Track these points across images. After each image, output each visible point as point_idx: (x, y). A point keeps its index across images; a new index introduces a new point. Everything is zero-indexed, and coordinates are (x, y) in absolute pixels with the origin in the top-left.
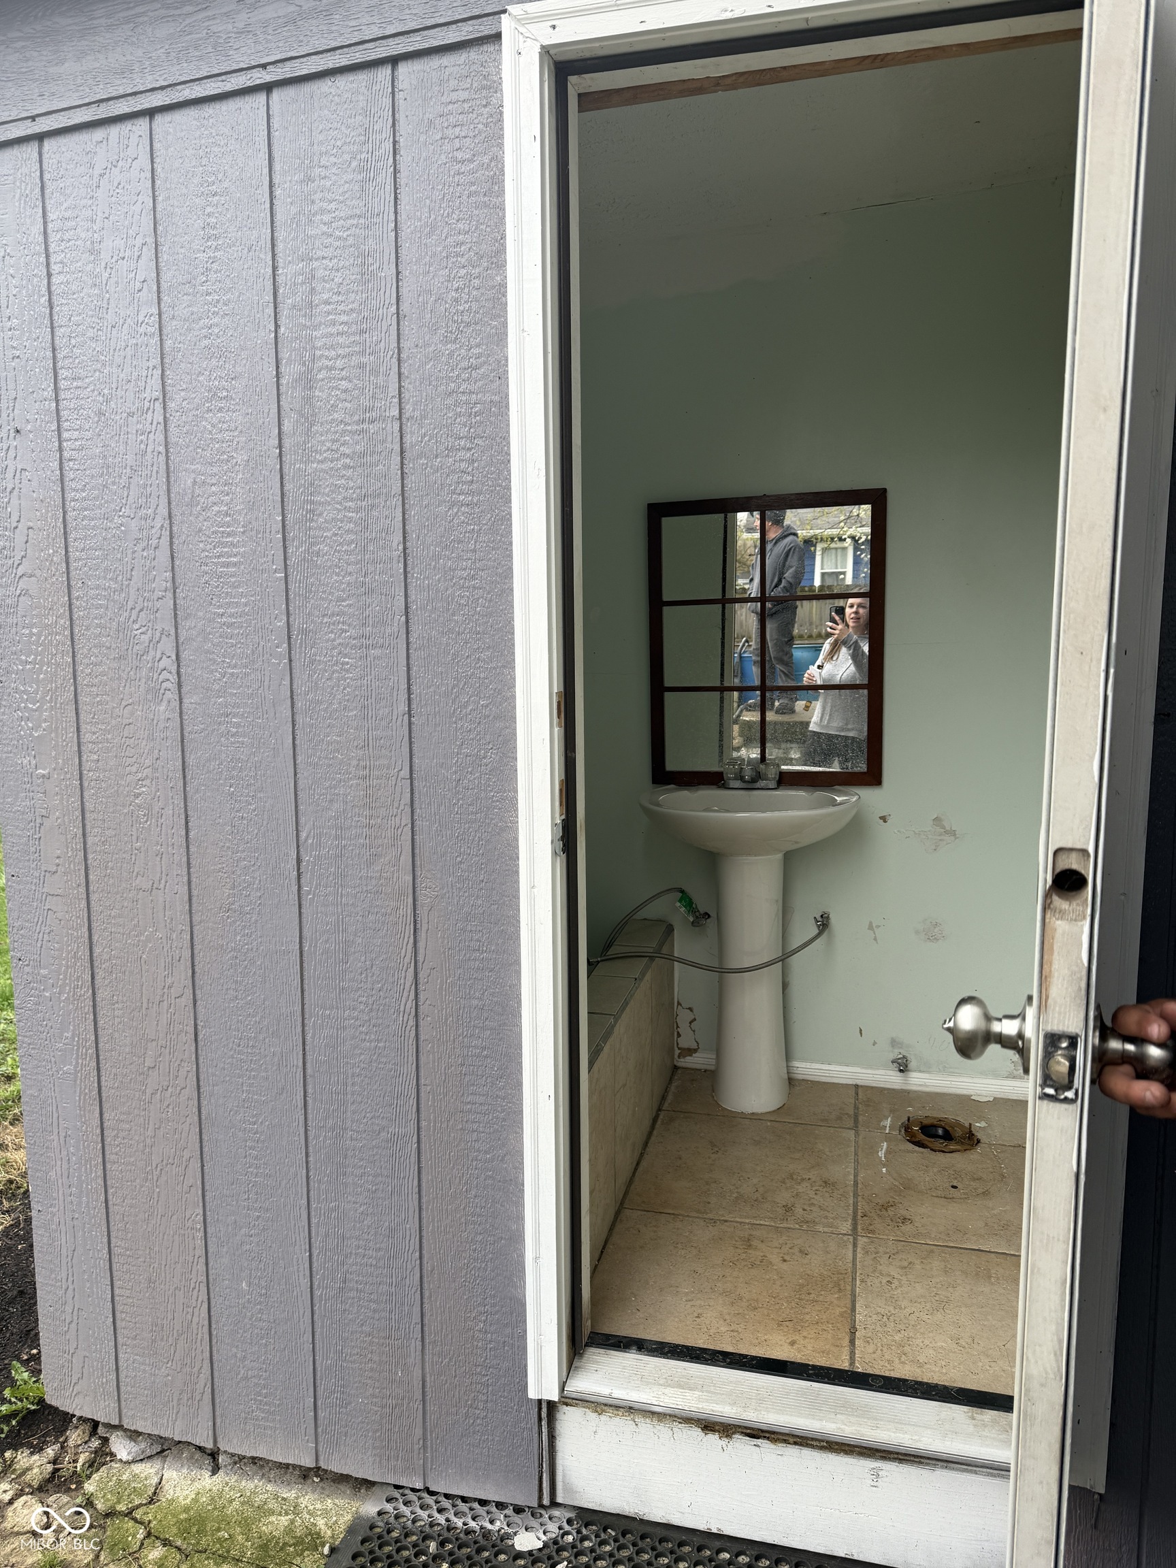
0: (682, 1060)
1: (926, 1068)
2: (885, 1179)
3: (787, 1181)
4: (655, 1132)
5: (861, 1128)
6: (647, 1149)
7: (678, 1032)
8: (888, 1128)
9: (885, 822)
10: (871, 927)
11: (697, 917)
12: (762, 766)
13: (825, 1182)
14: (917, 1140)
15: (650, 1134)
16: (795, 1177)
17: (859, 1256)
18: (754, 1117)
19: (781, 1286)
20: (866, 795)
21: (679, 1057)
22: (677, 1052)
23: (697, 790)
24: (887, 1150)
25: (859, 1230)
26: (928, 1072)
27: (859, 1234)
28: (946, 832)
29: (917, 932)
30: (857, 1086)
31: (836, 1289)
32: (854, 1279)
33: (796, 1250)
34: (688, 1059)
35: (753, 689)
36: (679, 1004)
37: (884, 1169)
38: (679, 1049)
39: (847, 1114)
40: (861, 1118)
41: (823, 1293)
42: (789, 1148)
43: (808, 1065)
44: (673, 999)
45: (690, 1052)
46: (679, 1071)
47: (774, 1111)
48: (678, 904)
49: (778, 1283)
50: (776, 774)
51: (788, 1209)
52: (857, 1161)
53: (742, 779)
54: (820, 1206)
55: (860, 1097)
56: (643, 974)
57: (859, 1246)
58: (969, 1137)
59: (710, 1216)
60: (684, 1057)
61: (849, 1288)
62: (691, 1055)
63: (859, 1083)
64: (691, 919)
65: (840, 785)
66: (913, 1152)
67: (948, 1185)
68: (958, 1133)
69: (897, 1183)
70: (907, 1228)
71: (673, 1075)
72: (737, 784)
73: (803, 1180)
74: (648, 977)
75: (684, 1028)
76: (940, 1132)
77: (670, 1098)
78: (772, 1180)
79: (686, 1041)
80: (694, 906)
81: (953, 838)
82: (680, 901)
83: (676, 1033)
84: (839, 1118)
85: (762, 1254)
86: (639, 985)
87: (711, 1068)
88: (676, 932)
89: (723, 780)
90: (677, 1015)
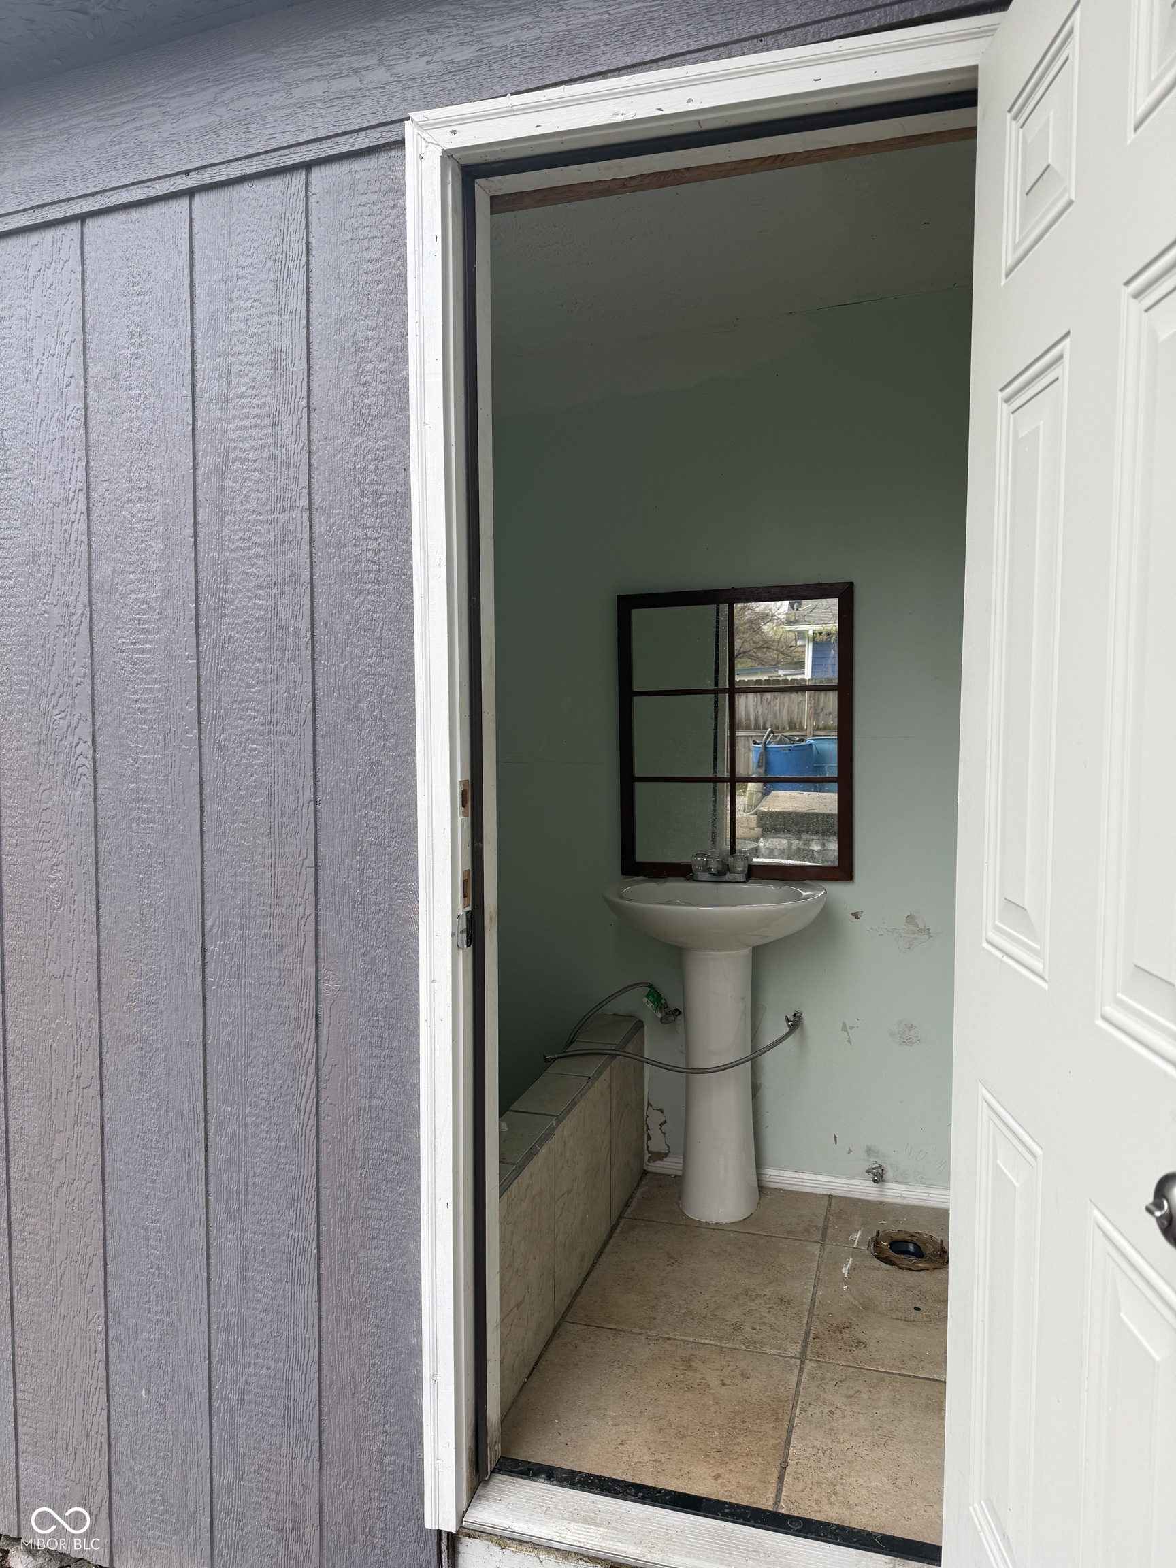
0: (652, 1164)
1: (903, 1179)
2: (844, 1297)
3: (741, 1297)
4: (612, 1241)
5: (828, 1242)
6: (601, 1259)
7: (648, 1135)
8: (856, 1243)
9: (857, 918)
10: (844, 1028)
11: (666, 1014)
13: (781, 1300)
14: (885, 1256)
15: (606, 1243)
16: (750, 1293)
17: (804, 1381)
18: (719, 1227)
19: (715, 1412)
20: (837, 890)
21: (649, 1161)
22: (647, 1156)
23: (665, 882)
24: (851, 1266)
25: (809, 1352)
26: (906, 1184)
27: (808, 1357)
28: (920, 931)
29: (892, 1035)
30: (830, 1196)
31: (773, 1418)
32: (794, 1407)
33: (738, 1373)
34: (659, 1163)
35: (722, 780)
36: (649, 1104)
37: (846, 1287)
38: (649, 1152)
39: (816, 1226)
40: (829, 1232)
41: (758, 1421)
42: (749, 1261)
43: (781, 1173)
44: (643, 1099)
45: (660, 1156)
46: (648, 1176)
47: (740, 1221)
48: (646, 1000)
49: (713, 1409)
50: (744, 867)
51: (737, 1327)
52: (818, 1278)
53: (709, 870)
54: (771, 1326)
55: (832, 1208)
56: (599, 1073)
57: (806, 1370)
58: (940, 1255)
59: (654, 1333)
60: (654, 1161)
61: (787, 1417)
62: (661, 1160)
63: (834, 1193)
64: (659, 1016)
65: (810, 879)
66: (878, 1269)
67: (910, 1307)
68: (929, 1249)
69: (856, 1303)
70: (860, 1353)
71: (641, 1180)
72: (705, 876)
73: (757, 1296)
74: (606, 1075)
75: (654, 1131)
76: (911, 1247)
77: (634, 1204)
78: (725, 1296)
79: (657, 1144)
80: (663, 1002)
81: (927, 937)
82: (647, 996)
83: (646, 1136)
84: (807, 1230)
85: (701, 1376)
86: (593, 1084)
87: (680, 1173)
88: (646, 1028)
89: (692, 872)
90: (647, 1116)
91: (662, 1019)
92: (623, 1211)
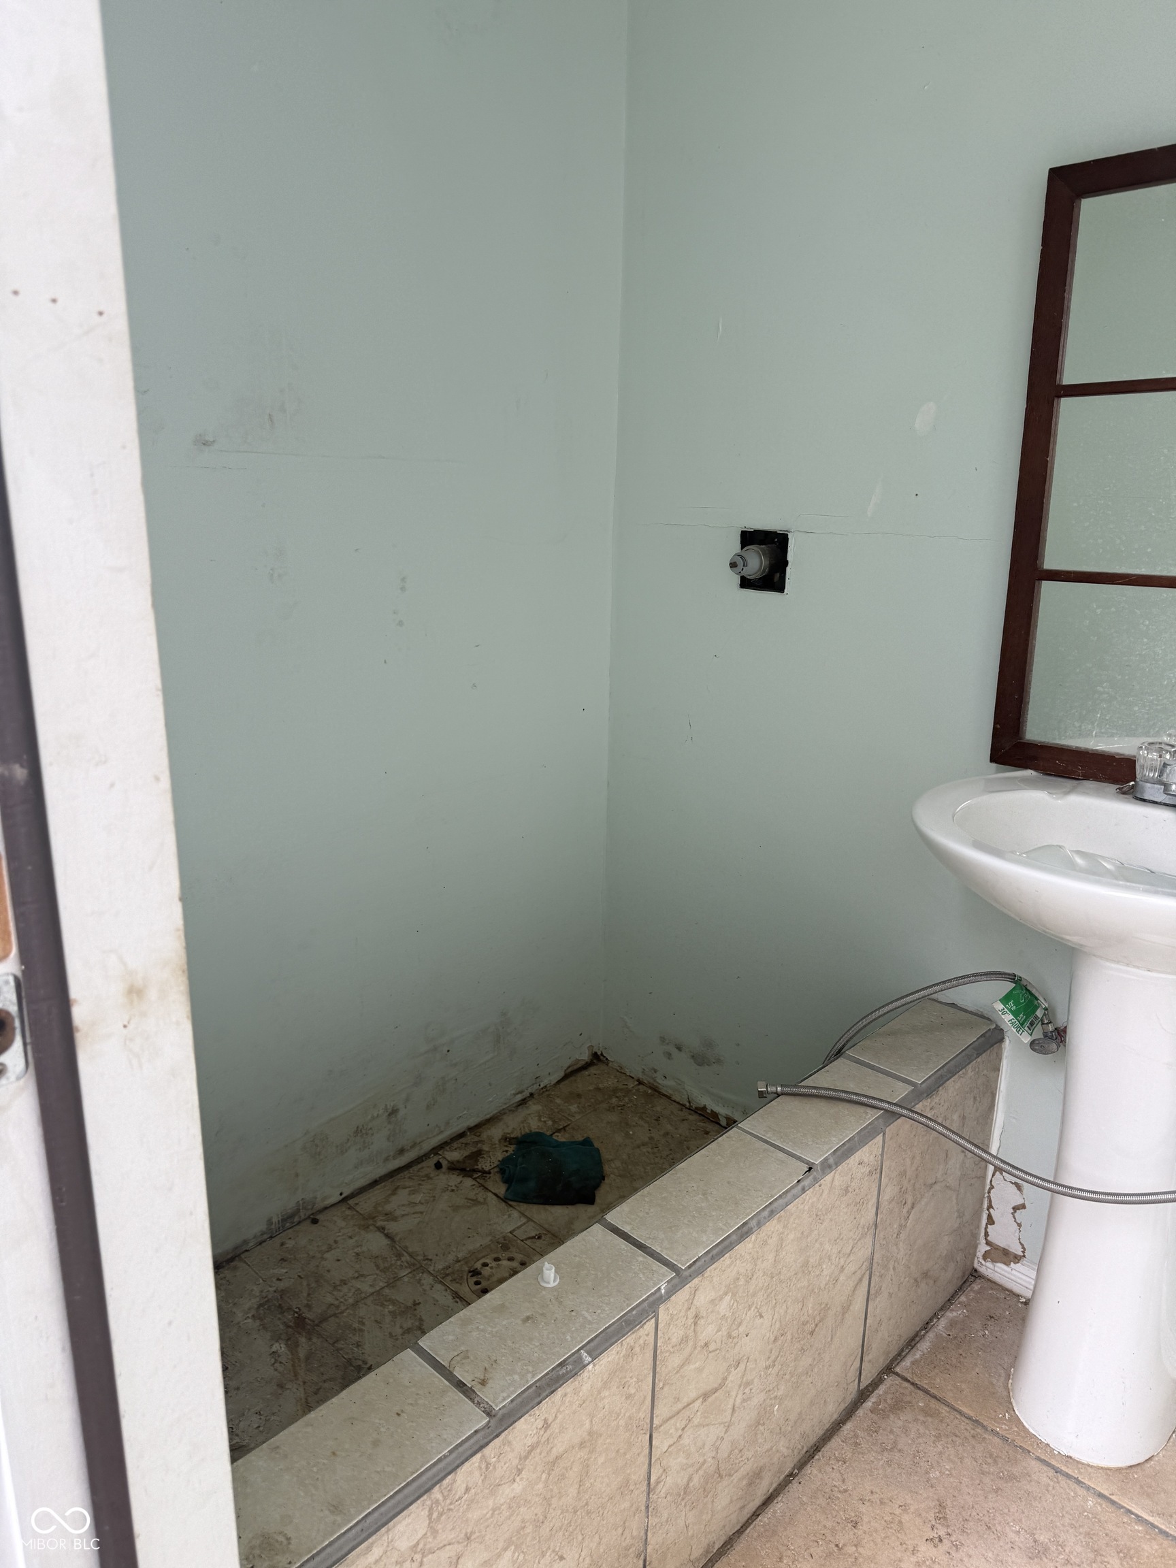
0: (989, 1264)
4: (848, 1426)
6: (808, 1469)
7: (990, 1217)
11: (1045, 1035)
21: (985, 1256)
22: (983, 1248)
34: (1000, 1266)
36: (996, 1169)
38: (988, 1243)
45: (1007, 1256)
48: (1001, 1006)
56: (845, 1153)
60: (993, 1261)
62: (1007, 1264)
64: (1026, 1039)
71: (960, 1289)
72: (1160, 795)
74: (868, 1154)
75: (1001, 1212)
77: (924, 1346)
79: (1003, 1233)
80: (1040, 1013)
82: (1005, 1000)
83: (985, 1216)
86: (816, 1180)
88: (1007, 1041)
89: (1134, 779)
90: (992, 1187)
91: (1032, 1044)
92: (900, 1356)
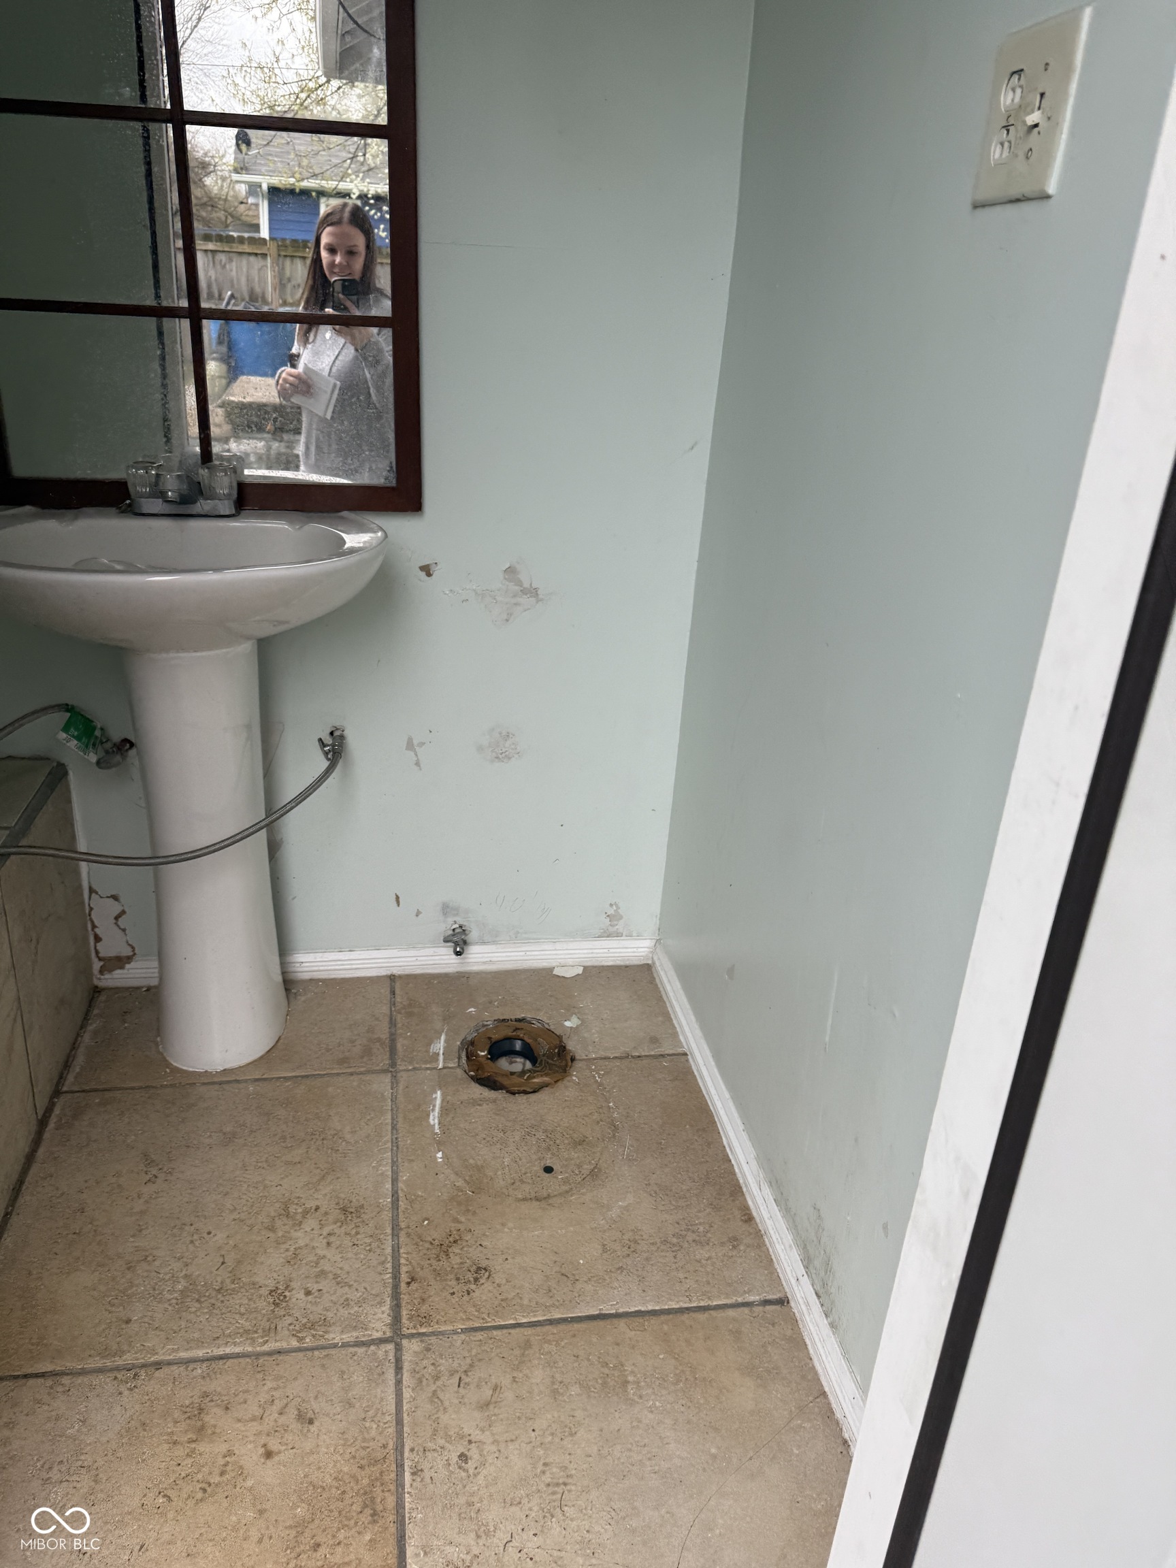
0: (107, 976)
1: (492, 938)
2: (441, 1176)
3: (278, 1223)
4: (41, 1152)
5: (401, 1066)
6: (21, 1200)
7: (96, 936)
8: (441, 1057)
9: (429, 575)
10: (410, 745)
11: (107, 752)
12: (204, 472)
13: (344, 1210)
14: (486, 1074)
15: (30, 1158)
16: (292, 1209)
17: (407, 1394)
18: (227, 1079)
19: (260, 1541)
20: (399, 526)
21: (101, 972)
22: (97, 965)
23: (76, 518)
24: (442, 1107)
25: (404, 1320)
26: (494, 942)
27: (405, 1331)
28: (525, 592)
29: (480, 749)
30: (392, 978)
31: (365, 1518)
32: (400, 1466)
33: (292, 1413)
34: (117, 973)
35: (174, 313)
36: (91, 891)
37: (440, 1155)
38: (100, 959)
39: (379, 1040)
40: (400, 1044)
41: (341, 1535)
42: (284, 1138)
43: (319, 957)
44: (80, 887)
45: (120, 962)
46: (103, 998)
47: (262, 1057)
48: (64, 735)
49: (254, 1534)
50: (231, 487)
51: (279, 1297)
52: (395, 1143)
53: (162, 495)
54: (336, 1276)
55: (398, 999)
57: (406, 1366)
58: (559, 1054)
59: (128, 1359)
60: (110, 971)
61: (391, 1501)
62: (122, 968)
63: (396, 971)
64: (93, 758)
65: (350, 509)
66: (481, 1103)
67: (538, 1168)
68: (542, 1047)
69: (460, 1183)
70: (484, 1293)
71: (90, 1007)
72: (156, 506)
73: (306, 1213)
75: (104, 925)
76: (518, 1045)
77: (80, 1059)
78: (252, 1227)
79: (112, 945)
80: (97, 732)
81: (533, 599)
82: (66, 729)
83: (92, 938)
84: (367, 1052)
85: (224, 1448)
87: (154, 982)
88: (71, 773)
89: (128, 496)
90: (91, 909)
91: (98, 763)
92: (61, 1078)
